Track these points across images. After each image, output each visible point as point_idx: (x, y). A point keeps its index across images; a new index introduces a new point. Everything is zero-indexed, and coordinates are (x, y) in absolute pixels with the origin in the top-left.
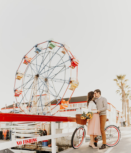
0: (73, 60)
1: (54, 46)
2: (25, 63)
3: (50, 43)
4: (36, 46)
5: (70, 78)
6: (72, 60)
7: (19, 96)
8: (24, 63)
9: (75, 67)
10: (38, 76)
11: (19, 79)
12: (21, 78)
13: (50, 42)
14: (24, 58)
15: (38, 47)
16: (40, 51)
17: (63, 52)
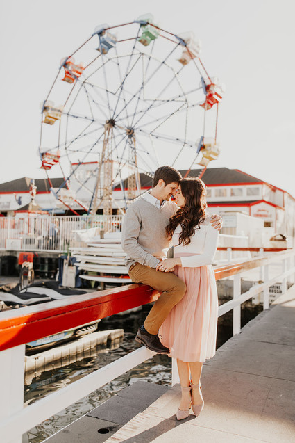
0: (211, 88)
1: (153, 38)
2: (67, 79)
3: (143, 30)
4: (100, 34)
5: (203, 139)
6: (207, 88)
7: (50, 167)
8: (63, 80)
9: (212, 105)
10: (112, 123)
11: (49, 123)
12: (56, 119)
13: (143, 24)
14: (65, 65)
15: (105, 36)
16: (110, 47)
17: (183, 62)
